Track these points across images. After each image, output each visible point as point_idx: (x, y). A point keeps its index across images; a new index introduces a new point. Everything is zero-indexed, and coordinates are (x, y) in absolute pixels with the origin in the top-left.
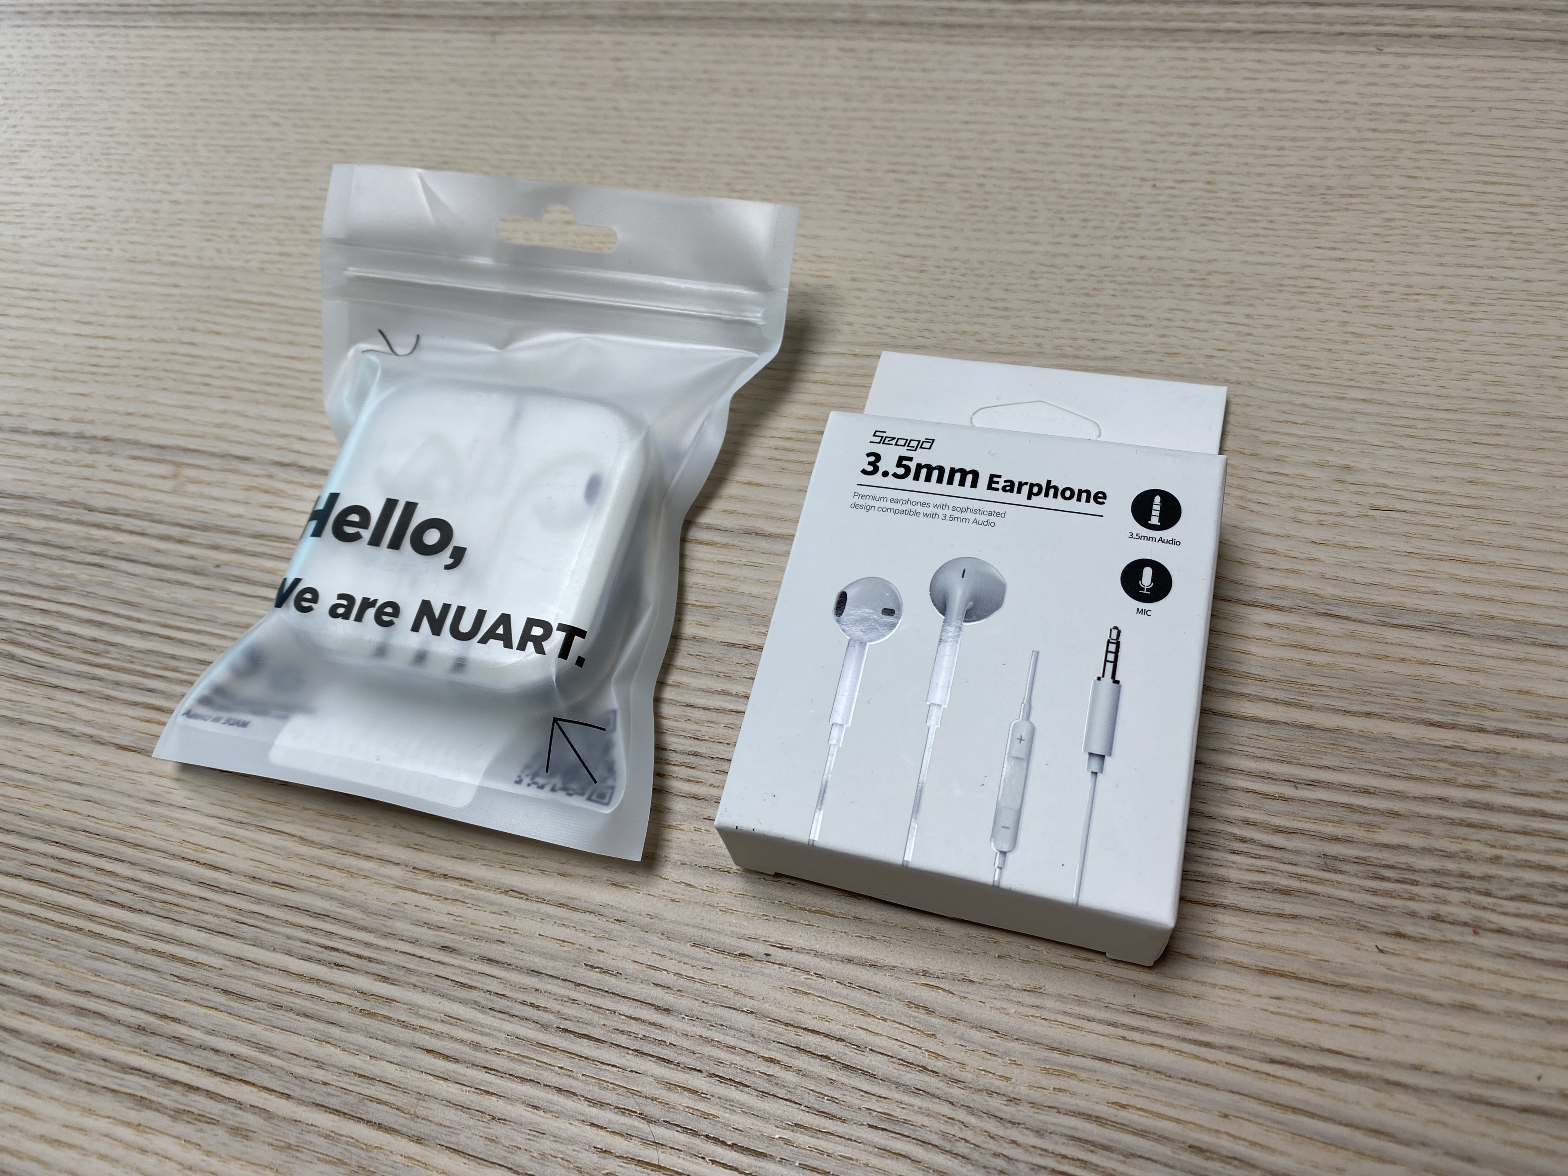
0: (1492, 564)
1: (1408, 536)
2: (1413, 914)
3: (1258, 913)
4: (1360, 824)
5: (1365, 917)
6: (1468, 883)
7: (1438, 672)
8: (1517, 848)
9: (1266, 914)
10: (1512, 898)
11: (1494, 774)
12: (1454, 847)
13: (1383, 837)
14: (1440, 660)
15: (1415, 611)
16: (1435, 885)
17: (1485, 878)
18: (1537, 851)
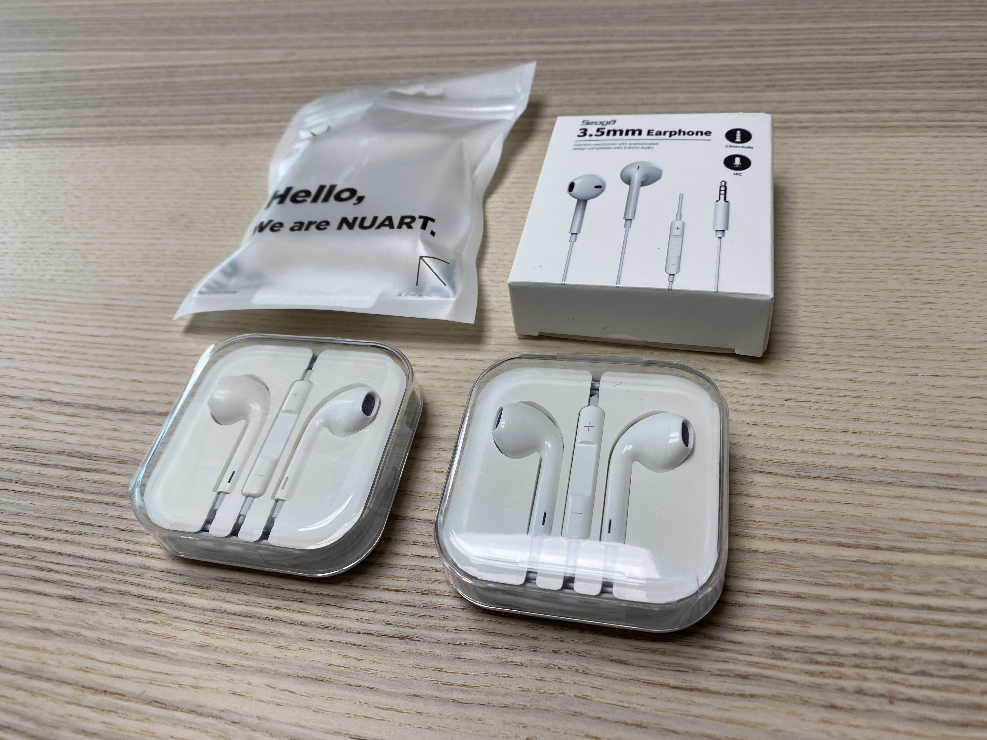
0: (872, 433)
1: (812, 417)
2: (842, 690)
3: (725, 694)
4: (796, 622)
5: (806, 694)
6: (881, 663)
7: (843, 508)
8: (914, 634)
9: (732, 695)
10: (915, 674)
11: (891, 580)
12: (868, 636)
13: (814, 630)
14: (844, 500)
15: (823, 467)
16: (857, 666)
17: (893, 659)
18: (928, 636)
